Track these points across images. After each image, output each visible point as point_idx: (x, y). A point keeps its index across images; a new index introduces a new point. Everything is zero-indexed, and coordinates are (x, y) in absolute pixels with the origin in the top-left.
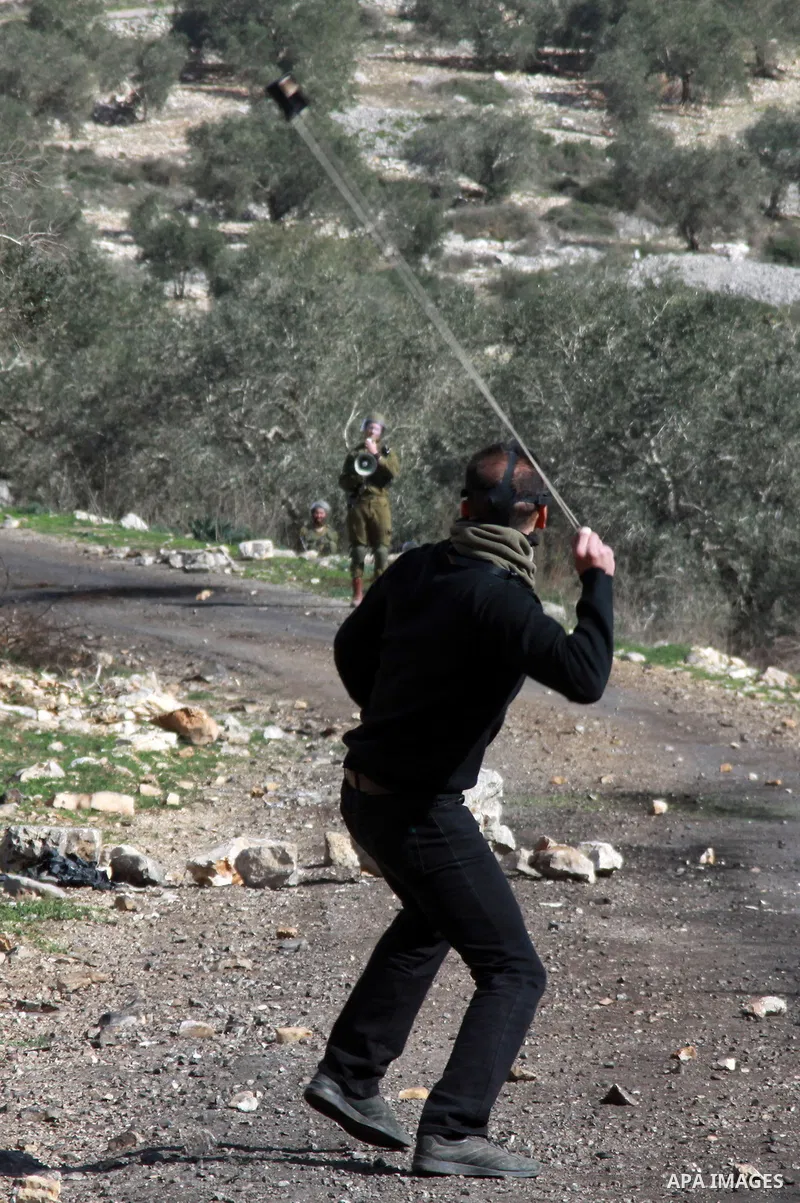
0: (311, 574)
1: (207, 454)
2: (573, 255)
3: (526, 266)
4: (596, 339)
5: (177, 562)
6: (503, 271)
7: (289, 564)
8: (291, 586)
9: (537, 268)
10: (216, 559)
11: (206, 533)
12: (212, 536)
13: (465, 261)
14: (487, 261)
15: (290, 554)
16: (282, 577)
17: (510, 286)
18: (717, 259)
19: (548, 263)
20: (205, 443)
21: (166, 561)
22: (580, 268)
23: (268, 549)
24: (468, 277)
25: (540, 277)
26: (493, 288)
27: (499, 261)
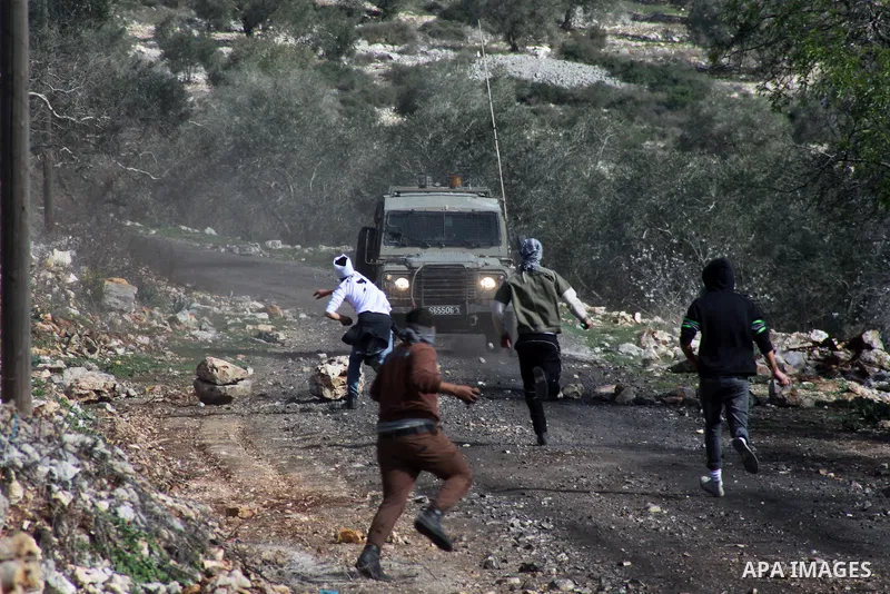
0: (300, 256)
1: (239, 195)
2: (439, 54)
3: (408, 61)
4: (436, 140)
5: (237, 251)
6: (393, 65)
7: (289, 251)
8: (293, 262)
9: (415, 63)
10: (255, 249)
11: (248, 237)
12: (250, 239)
13: (369, 58)
14: (383, 58)
15: (289, 247)
16: (288, 259)
17: (398, 74)
18: (530, 58)
19: (422, 59)
20: (239, 190)
21: (231, 250)
22: (442, 64)
23: (279, 245)
24: (370, 69)
25: (417, 69)
26: (386, 76)
27: (391, 58)
